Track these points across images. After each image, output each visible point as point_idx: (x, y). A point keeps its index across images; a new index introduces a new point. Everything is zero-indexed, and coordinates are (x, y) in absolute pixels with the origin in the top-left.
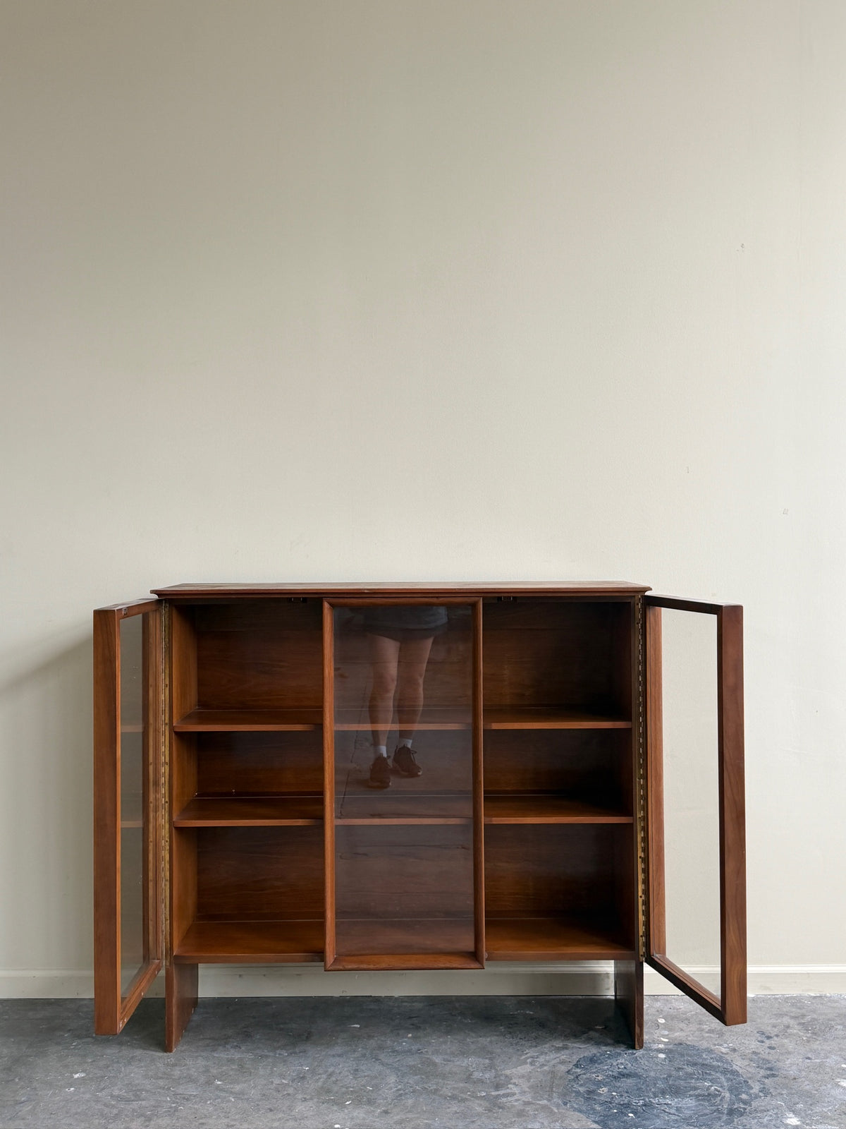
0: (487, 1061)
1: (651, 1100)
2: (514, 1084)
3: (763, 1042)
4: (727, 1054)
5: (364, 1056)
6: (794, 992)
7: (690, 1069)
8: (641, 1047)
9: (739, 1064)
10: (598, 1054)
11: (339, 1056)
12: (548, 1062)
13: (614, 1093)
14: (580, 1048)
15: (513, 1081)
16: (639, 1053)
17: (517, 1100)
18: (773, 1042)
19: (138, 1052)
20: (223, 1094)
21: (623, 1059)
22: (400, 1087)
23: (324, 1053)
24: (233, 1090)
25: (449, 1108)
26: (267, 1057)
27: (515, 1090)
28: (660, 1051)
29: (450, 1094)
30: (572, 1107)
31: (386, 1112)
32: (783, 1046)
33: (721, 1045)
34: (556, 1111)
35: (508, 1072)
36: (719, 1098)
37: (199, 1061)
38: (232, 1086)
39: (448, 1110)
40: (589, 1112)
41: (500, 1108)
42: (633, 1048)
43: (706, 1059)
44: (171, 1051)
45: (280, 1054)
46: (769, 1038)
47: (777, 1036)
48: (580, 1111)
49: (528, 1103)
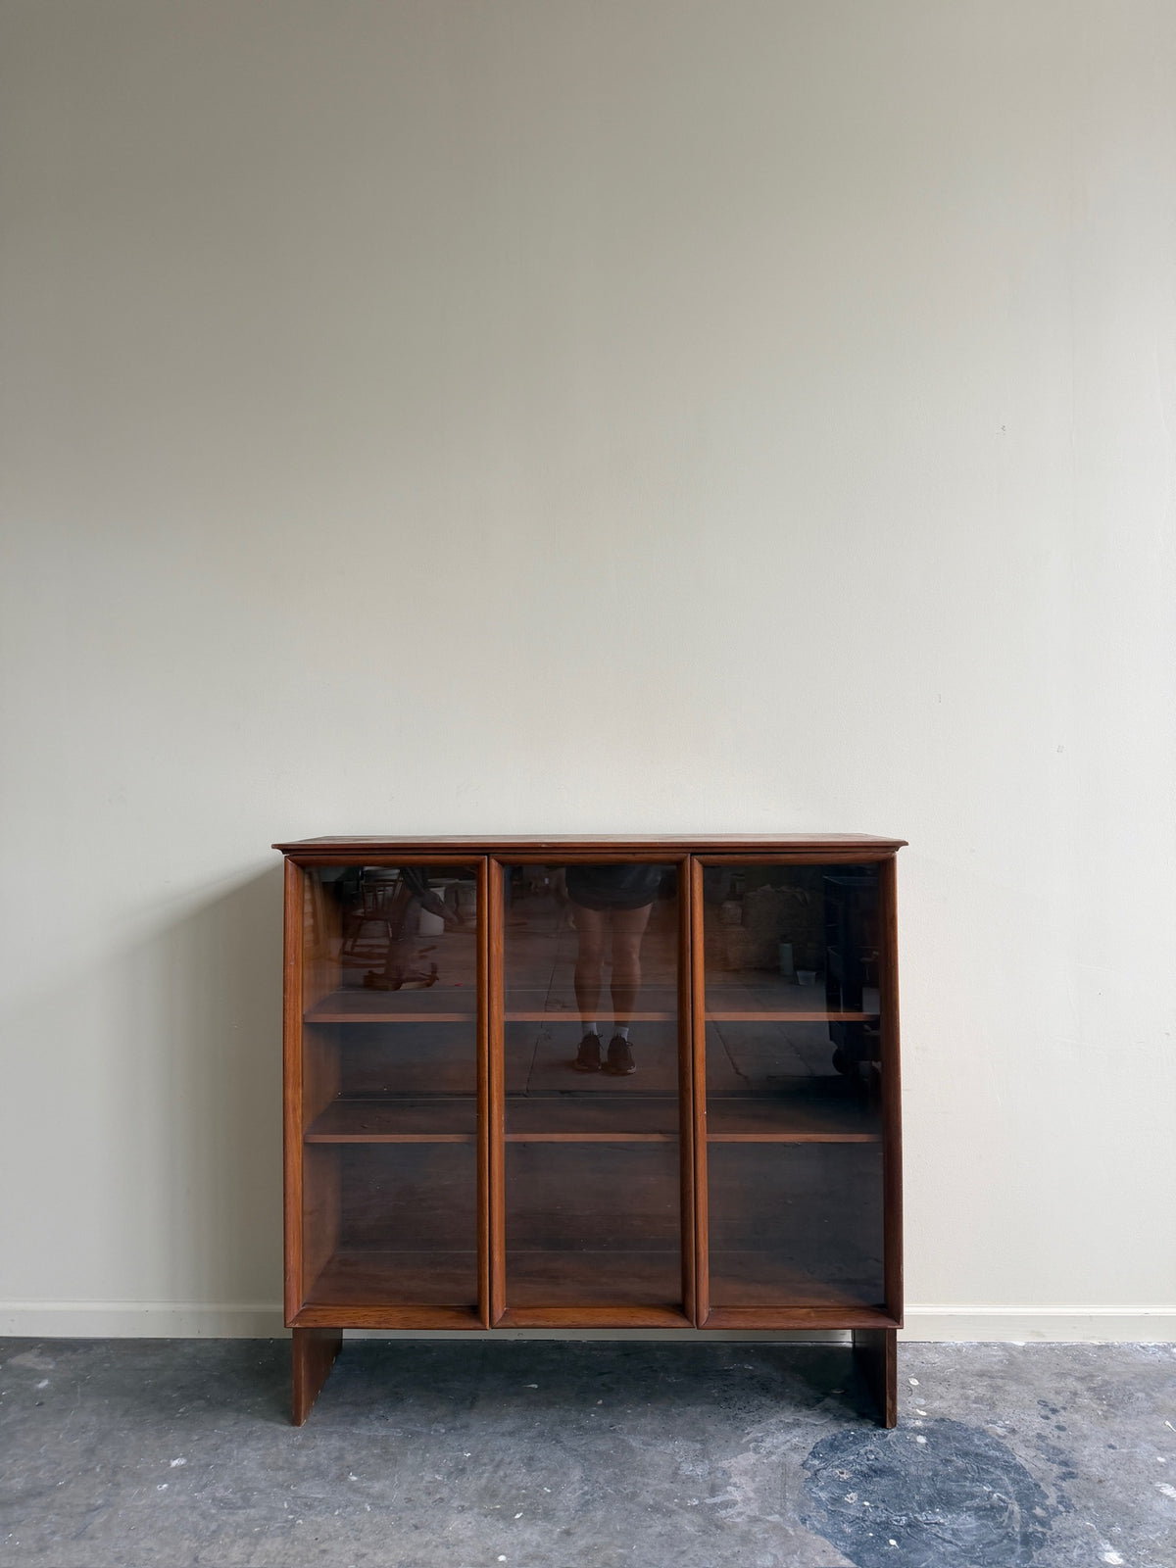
0: (699, 1446)
1: (916, 1515)
2: (735, 1485)
3: (1047, 1418)
4: (1004, 1437)
5: (541, 1434)
6: (1072, 1339)
7: (960, 1463)
8: (894, 1426)
9: (1023, 1456)
10: (840, 1436)
11: (511, 1434)
12: (777, 1447)
13: (867, 1504)
14: (816, 1425)
15: (734, 1479)
16: (892, 1434)
17: (740, 1514)
18: (1062, 1418)
19: (258, 1425)
20: (356, 1498)
21: (873, 1446)
22: (586, 1488)
23: (491, 1430)
24: (371, 1491)
25: (650, 1527)
26: (419, 1434)
27: (737, 1496)
28: (918, 1431)
29: (651, 1502)
30: (813, 1527)
31: (568, 1533)
32: (1074, 1424)
33: (995, 1423)
34: (793, 1534)
35: (725, 1464)
36: (1007, 1514)
37: (333, 1441)
38: (370, 1484)
39: (649, 1531)
40: (837, 1536)
41: (718, 1527)
42: (883, 1425)
43: (978, 1446)
44: (299, 1425)
45: (436, 1431)
46: (1054, 1411)
47: (1065, 1409)
48: (825, 1535)
49: (754, 1520)
